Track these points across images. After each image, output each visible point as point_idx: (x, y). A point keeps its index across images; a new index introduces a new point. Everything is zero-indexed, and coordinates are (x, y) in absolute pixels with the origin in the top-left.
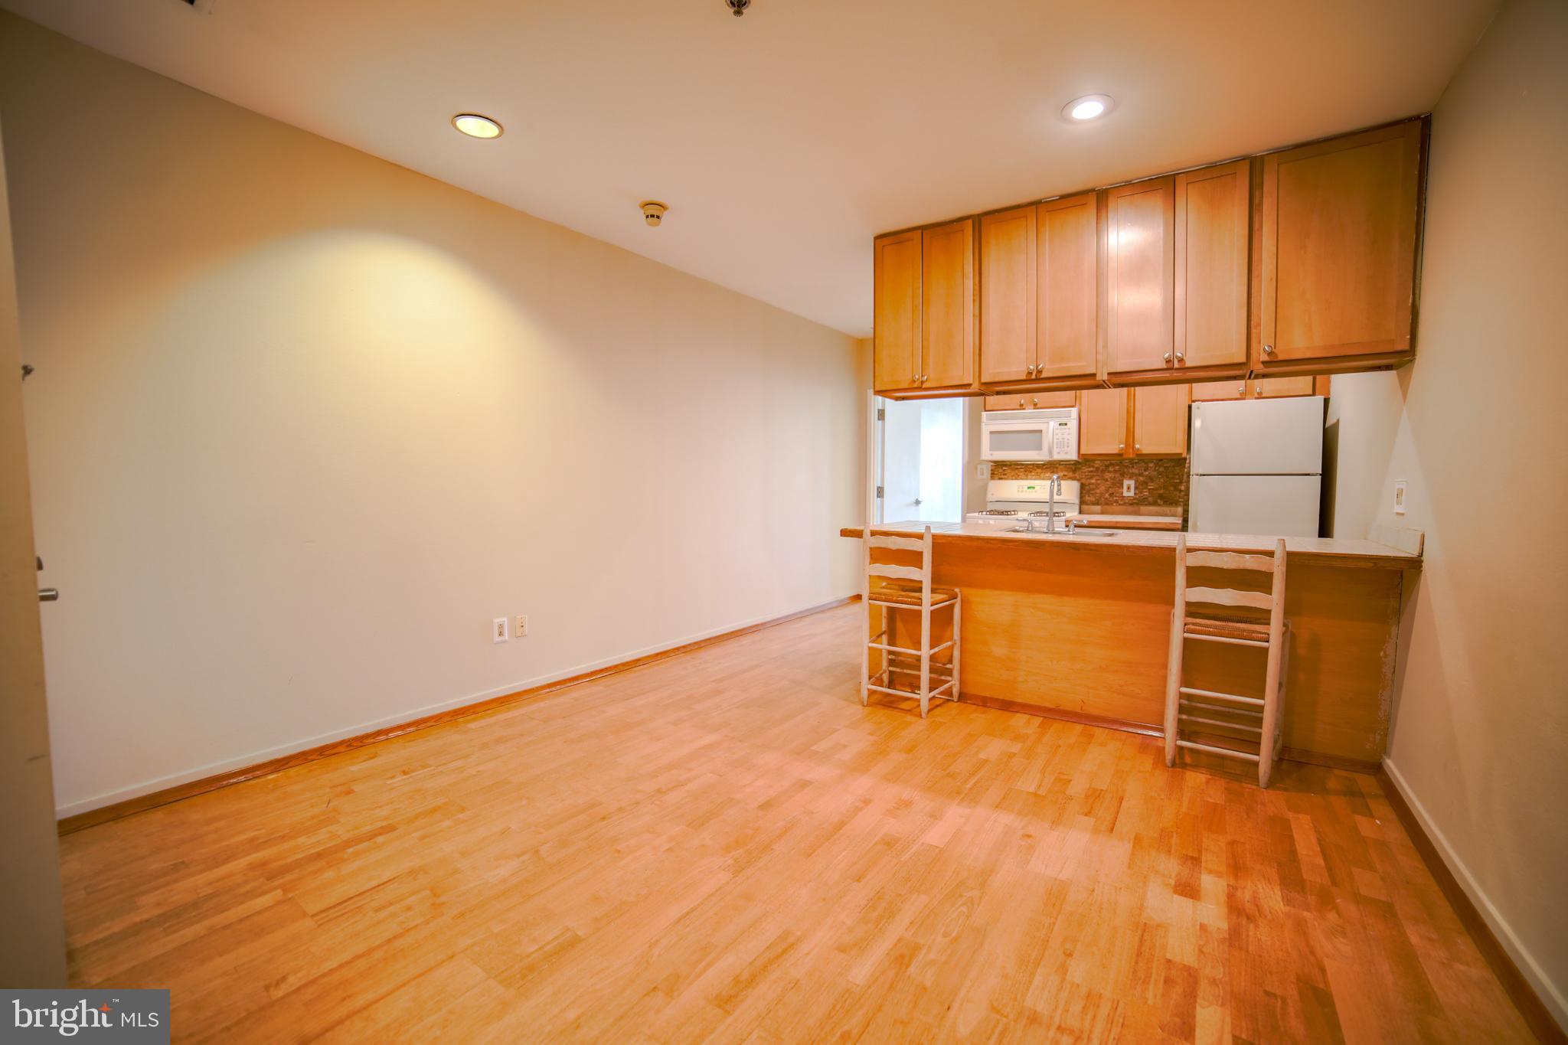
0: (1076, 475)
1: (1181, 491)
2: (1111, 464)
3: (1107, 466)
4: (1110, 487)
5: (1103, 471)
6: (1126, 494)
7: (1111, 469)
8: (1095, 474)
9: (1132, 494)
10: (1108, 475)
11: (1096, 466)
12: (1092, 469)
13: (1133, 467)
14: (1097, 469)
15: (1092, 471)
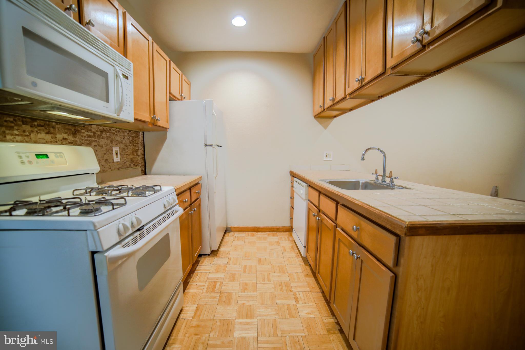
0: (77, 139)
1: (139, 155)
2: (104, 130)
3: (101, 132)
4: (105, 154)
5: (99, 137)
6: (116, 160)
7: (104, 135)
8: (93, 139)
9: (118, 160)
10: (103, 141)
11: (93, 130)
12: (90, 133)
13: (117, 135)
14: (94, 133)
15: (90, 136)
